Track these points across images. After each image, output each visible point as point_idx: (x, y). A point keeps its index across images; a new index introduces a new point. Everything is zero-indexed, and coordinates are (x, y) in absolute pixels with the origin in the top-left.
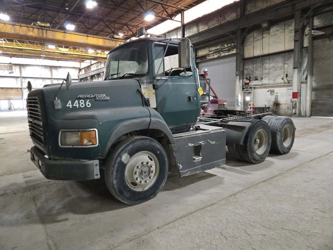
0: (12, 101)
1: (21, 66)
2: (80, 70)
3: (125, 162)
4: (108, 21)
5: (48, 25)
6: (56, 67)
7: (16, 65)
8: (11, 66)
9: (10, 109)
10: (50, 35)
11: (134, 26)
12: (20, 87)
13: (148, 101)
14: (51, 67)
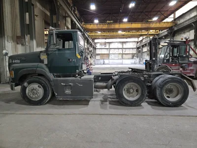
0: (105, 60)
1: (110, 43)
2: (138, 42)
3: (26, 86)
4: (146, 12)
5: (112, 22)
6: (125, 42)
7: (107, 43)
8: (105, 43)
9: (104, 64)
10: (117, 26)
11: (165, 11)
12: (108, 53)
13: (43, 60)
14: (123, 43)
